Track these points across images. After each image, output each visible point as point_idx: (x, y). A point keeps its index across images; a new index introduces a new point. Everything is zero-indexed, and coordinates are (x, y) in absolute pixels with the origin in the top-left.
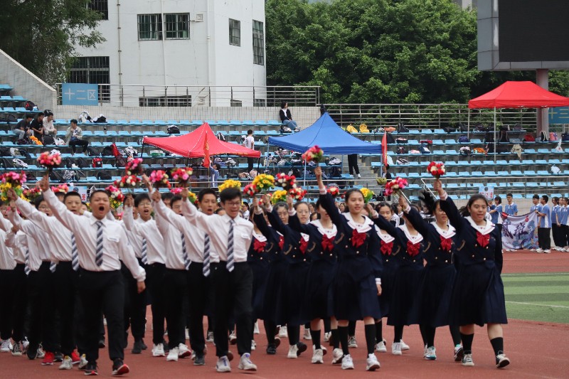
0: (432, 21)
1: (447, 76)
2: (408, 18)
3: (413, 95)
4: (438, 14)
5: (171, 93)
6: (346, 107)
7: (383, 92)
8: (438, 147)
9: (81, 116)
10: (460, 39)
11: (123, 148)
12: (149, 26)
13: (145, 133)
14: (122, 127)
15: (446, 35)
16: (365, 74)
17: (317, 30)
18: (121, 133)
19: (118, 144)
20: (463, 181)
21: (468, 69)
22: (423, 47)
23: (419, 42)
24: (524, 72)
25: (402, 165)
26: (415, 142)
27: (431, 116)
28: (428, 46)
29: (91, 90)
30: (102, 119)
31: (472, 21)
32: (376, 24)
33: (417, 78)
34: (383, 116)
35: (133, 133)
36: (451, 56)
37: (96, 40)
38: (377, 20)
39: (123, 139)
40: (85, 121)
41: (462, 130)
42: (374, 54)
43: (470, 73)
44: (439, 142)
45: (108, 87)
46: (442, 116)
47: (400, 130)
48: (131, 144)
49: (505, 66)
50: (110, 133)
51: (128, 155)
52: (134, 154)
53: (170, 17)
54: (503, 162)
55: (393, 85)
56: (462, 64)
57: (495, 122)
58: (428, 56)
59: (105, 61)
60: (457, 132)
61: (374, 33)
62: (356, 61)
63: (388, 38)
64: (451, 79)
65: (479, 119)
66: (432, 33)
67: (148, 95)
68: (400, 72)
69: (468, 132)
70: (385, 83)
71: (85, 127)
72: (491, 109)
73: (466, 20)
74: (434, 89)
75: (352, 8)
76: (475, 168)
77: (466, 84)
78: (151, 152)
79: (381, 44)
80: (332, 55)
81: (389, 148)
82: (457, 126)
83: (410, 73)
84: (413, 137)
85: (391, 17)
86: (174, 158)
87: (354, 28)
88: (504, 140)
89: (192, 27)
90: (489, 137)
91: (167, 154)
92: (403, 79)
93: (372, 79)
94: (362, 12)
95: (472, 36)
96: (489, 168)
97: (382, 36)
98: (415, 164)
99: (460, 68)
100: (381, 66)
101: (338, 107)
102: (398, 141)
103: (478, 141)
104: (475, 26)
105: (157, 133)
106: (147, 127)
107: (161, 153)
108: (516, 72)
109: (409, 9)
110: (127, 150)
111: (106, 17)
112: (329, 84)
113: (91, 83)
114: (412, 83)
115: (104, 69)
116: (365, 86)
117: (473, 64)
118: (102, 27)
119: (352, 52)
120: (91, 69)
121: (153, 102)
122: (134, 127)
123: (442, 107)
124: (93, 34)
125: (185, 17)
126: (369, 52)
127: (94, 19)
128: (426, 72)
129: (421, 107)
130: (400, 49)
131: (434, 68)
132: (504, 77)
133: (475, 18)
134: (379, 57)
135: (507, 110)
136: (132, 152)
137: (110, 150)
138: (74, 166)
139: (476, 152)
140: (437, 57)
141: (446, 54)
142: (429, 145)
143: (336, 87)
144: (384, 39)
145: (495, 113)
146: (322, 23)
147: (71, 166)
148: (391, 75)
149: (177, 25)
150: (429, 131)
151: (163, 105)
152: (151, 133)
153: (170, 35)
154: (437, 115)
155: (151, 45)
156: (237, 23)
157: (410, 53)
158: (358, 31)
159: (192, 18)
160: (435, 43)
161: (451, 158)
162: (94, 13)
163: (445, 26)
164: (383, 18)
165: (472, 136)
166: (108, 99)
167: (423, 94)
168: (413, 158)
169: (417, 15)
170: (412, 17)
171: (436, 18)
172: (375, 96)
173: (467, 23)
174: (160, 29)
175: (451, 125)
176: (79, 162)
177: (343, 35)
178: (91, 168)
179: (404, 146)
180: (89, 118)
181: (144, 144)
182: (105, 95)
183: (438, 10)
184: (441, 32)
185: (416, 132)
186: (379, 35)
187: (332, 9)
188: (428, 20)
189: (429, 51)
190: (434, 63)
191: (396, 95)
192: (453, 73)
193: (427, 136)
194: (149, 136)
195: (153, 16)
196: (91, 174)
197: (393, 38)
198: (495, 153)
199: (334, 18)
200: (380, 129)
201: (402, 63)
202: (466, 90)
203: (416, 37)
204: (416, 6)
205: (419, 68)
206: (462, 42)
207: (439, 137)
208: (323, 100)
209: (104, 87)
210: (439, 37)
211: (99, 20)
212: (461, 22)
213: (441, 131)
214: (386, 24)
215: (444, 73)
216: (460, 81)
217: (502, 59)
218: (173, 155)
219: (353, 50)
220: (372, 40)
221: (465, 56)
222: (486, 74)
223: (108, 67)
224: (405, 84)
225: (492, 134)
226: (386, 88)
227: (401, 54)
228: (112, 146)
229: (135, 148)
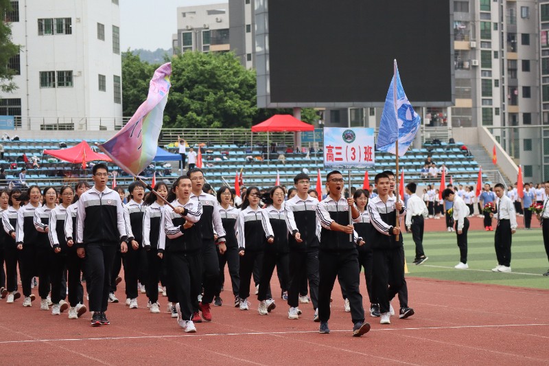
0: (228, 76)
1: (238, 112)
2: (212, 74)
3: (216, 123)
4: (231, 72)
5: (61, 122)
6: (174, 131)
7: (197, 121)
8: (233, 156)
9: (3, 136)
10: (245, 88)
11: (30, 157)
12: (47, 79)
13: (45, 147)
14: (30, 143)
15: (237, 85)
18: (29, 147)
19: (27, 154)
20: (248, 178)
21: (251, 106)
22: (222, 93)
23: (220, 90)
24: (285, 109)
25: (210, 168)
26: (218, 153)
27: (228, 136)
28: (225, 92)
29: (9, 120)
30: (17, 139)
31: (253, 77)
32: (192, 78)
33: (218, 112)
34: (197, 137)
35: (37, 147)
36: (240, 99)
37: (12, 88)
38: (193, 75)
39: (30, 151)
40: (6, 140)
41: (248, 146)
42: (191, 97)
43: (252, 110)
44: (233, 153)
45: (20, 118)
46: (235, 136)
47: (209, 145)
49: (274, 105)
50: (22, 147)
51: (33, 161)
52: (38, 161)
53: (61, 74)
54: (273, 166)
55: (204, 117)
56: (246, 104)
57: (268, 140)
58: (226, 98)
59: (18, 101)
60: (244, 147)
61: (191, 84)
62: (180, 101)
63: (200, 87)
64: (240, 113)
65: (257, 139)
66: (228, 84)
67: (47, 122)
68: (208, 108)
69: (252, 147)
70: (198, 115)
72: (265, 132)
73: (249, 76)
74: (230, 119)
75: (177, 68)
76: (256, 170)
77: (249, 116)
78: (49, 159)
79: (196, 90)
81: (202, 157)
82: (244, 143)
83: (214, 109)
84: (217, 150)
85: (202, 73)
86: (63, 163)
87: (178, 80)
88: (274, 152)
89: (74, 79)
90: (264, 150)
91: (59, 161)
92: (210, 113)
93: (190, 113)
94: (183, 70)
95: (253, 86)
96: (265, 169)
97: (196, 86)
98: (218, 167)
99: (246, 106)
100: (196, 105)
101: (169, 131)
102: (208, 153)
103: (257, 153)
104: (255, 80)
105: (53, 147)
106: (45, 144)
107: (55, 160)
108: (281, 109)
109: (213, 68)
110: (33, 158)
111: (19, 73)
113: (9, 115)
114: (216, 116)
115: (18, 107)
116: (185, 117)
117: (254, 104)
118: (16, 79)
119: (176, 95)
120: (9, 107)
121: (49, 128)
122: (37, 144)
123: (235, 131)
124: (11, 84)
125: (70, 73)
126: (188, 95)
127: (11, 74)
128: (224, 108)
129: (222, 131)
130: (208, 94)
131: (230, 106)
132: (273, 112)
133: (254, 74)
134: (194, 99)
135: (276, 133)
136: (36, 160)
137: (22, 158)
139: (256, 159)
140: (231, 99)
141: (237, 97)
142: (227, 155)
143: (167, 118)
144: (198, 88)
145: (268, 135)
148: (202, 110)
149: (65, 78)
150: (226, 146)
151: (56, 129)
152: (48, 147)
153: (60, 85)
154: (232, 136)
155: (48, 91)
156: (104, 77)
157: (214, 96)
158: (180, 83)
159: (74, 74)
160: (230, 90)
161: (241, 163)
162: (11, 70)
163: (236, 79)
164: (197, 74)
165: (254, 149)
166: (21, 125)
167: (222, 122)
168: (217, 163)
169: (218, 73)
170: (215, 74)
171: (230, 74)
172: (192, 123)
173: (250, 79)
174: (54, 80)
175: (240, 142)
178: (10, 170)
179: (211, 156)
180: (8, 138)
181: (44, 154)
182: (18, 123)
183: (231, 70)
184: (233, 83)
185: (218, 146)
186: (194, 85)
188: (225, 76)
189: (226, 96)
190: (229, 103)
191: (205, 123)
192: (241, 110)
193: (226, 149)
194: (47, 149)
195: (50, 72)
196: (10, 173)
197: (203, 87)
198: (268, 160)
200: (196, 145)
201: (209, 103)
202: (250, 120)
203: (218, 86)
204: (217, 67)
205: (220, 106)
206: (247, 90)
207: (234, 150)
209: (18, 118)
210: (232, 86)
211: (15, 75)
212: (246, 77)
213: (234, 146)
214: (198, 78)
215: (235, 109)
216: (246, 114)
217: (272, 101)
218: (63, 161)
219: (178, 94)
220: (190, 88)
221: (249, 99)
222: (262, 110)
223: (20, 105)
224: (211, 116)
225: (266, 148)
226: (199, 118)
227: (208, 97)
228: (23, 156)
229: (38, 157)
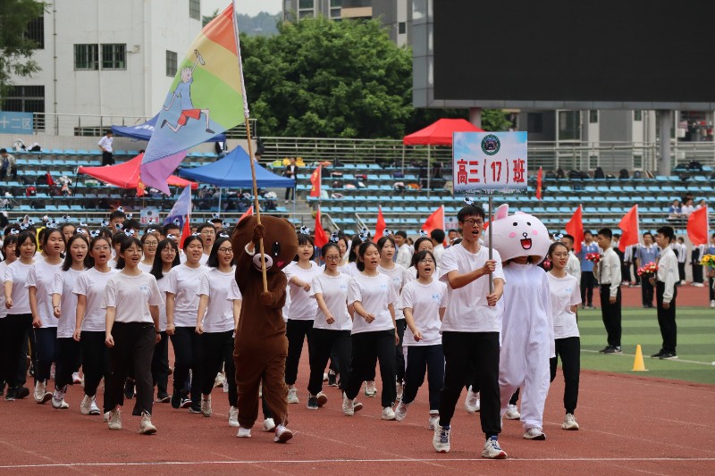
0: (368, 57)
1: (382, 113)
2: (344, 54)
3: (349, 130)
4: (374, 51)
5: (107, 123)
6: (283, 140)
7: (319, 126)
8: (373, 182)
9: (16, 144)
10: (396, 77)
11: (57, 177)
12: (85, 56)
13: (80, 163)
14: (57, 156)
15: (382, 72)
16: (301, 109)
17: (256, 63)
18: (56, 162)
19: (53, 173)
20: (397, 216)
21: (403, 105)
22: (358, 83)
23: (355, 79)
24: (457, 110)
25: (337, 199)
26: (349, 177)
27: (367, 151)
28: (364, 82)
29: (26, 119)
30: (37, 148)
31: (407, 59)
32: (312, 59)
33: (353, 113)
34: (319, 150)
35: (69, 163)
36: (387, 93)
37: (31, 69)
38: (314, 55)
39: (58, 168)
40: (19, 150)
41: (397, 166)
42: (311, 89)
43: (404, 110)
44: (373, 177)
45: (43, 116)
46: (377, 151)
47: (336, 164)
48: (66, 174)
49: (439, 103)
50: (44, 162)
51: (62, 184)
52: (69, 184)
53: (107, 48)
54: (436, 199)
55: (330, 120)
56: (396, 101)
57: (429, 159)
58: (364, 92)
59: (40, 90)
60: (391, 168)
61: (310, 67)
62: (293, 95)
63: (324, 73)
64: (386, 114)
65: (413, 156)
66: (368, 70)
67: (84, 124)
68: (336, 107)
69: (403, 168)
70: (321, 117)
71: (19, 156)
72: (425, 146)
73: (402, 57)
74: (370, 124)
75: (290, 43)
76: (409, 204)
77: (401, 120)
78: (86, 182)
79: (318, 78)
80: (269, 89)
81: (324, 182)
82: (391, 162)
83: (345, 108)
84: (349, 172)
85: (328, 52)
86: (109, 188)
87: (291, 62)
88: (437, 176)
89: (129, 58)
90: (423, 173)
91: (102, 184)
92: (339, 114)
93: (309, 113)
94: (300, 46)
95: (407, 74)
96: (423, 204)
97: (319, 71)
98: (350, 198)
99: (395, 105)
100: (318, 101)
101: (275, 140)
102: (334, 176)
103: (412, 177)
104: (411, 64)
105: (92, 163)
106: (82, 157)
107: (95, 183)
108: (450, 109)
109: (345, 45)
110: (62, 179)
111: (42, 47)
112: (266, 117)
113: (26, 111)
114: (348, 119)
115: (39, 98)
116: (301, 120)
117: (408, 101)
118: (38, 56)
119: (289, 86)
120: (26, 98)
121: (89, 132)
122: (69, 157)
123: (377, 142)
124: (29, 63)
125: (121, 47)
126: (306, 86)
127: (29, 48)
128: (361, 108)
129: (357, 142)
130: (336, 84)
131: (370, 104)
132: (437, 114)
133: (410, 55)
134: (315, 92)
135: (441, 147)
136: (66, 182)
137: (44, 179)
138: (8, 195)
139: (410, 188)
140: (373, 93)
141: (382, 90)
142: (365, 181)
143: (274, 121)
144: (321, 74)
145: (429, 149)
146: (260, 57)
147: (4, 195)
148: (327, 109)
149: (114, 56)
150: (363, 167)
151: (98, 135)
152: (86, 163)
153: (106, 65)
154: (372, 151)
155: (87, 75)
156: (175, 54)
157: (347, 88)
158: (295, 66)
159: (128, 48)
160: (372, 78)
161: (386, 193)
162: (30, 42)
163: (381, 62)
164: (320, 53)
165: (407, 172)
166: (43, 128)
167: (358, 129)
168: (348, 193)
169: (353, 52)
170: (348, 53)
171: (372, 54)
172: (311, 130)
173: (402, 61)
174: (97, 59)
175: (385, 161)
176: (13, 191)
177: (281, 70)
178: (25, 197)
179: (339, 181)
180: (23, 147)
181: (79, 174)
182: (39, 124)
183: (374, 47)
184: (377, 68)
185: (350, 166)
186: (315, 71)
187: (271, 42)
188: (364, 57)
189: (365, 87)
190: (369, 99)
191: (332, 130)
192: (389, 109)
193: (362, 171)
194: (84, 166)
195: (90, 46)
196: (25, 202)
197: (330, 73)
198: (429, 190)
199: (273, 52)
200: (316, 163)
201: (338, 98)
202: (401, 127)
203: (352, 72)
204: (352, 42)
205: (355, 104)
206: (399, 78)
207: (374, 172)
208: (260, 133)
209: (40, 116)
210: (375, 73)
211: (35, 48)
212: (397, 60)
213: (376, 167)
214: (322, 59)
215: (379, 109)
216: (396, 117)
217: (437, 97)
218: (108, 185)
219: (290, 84)
220: (309, 75)
221: (400, 93)
222: (420, 111)
223: (43, 95)
224: (341, 119)
225: (426, 171)
226: (323, 122)
227: (337, 90)
228: (46, 175)
229: (69, 177)
